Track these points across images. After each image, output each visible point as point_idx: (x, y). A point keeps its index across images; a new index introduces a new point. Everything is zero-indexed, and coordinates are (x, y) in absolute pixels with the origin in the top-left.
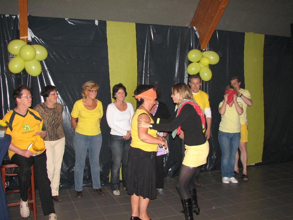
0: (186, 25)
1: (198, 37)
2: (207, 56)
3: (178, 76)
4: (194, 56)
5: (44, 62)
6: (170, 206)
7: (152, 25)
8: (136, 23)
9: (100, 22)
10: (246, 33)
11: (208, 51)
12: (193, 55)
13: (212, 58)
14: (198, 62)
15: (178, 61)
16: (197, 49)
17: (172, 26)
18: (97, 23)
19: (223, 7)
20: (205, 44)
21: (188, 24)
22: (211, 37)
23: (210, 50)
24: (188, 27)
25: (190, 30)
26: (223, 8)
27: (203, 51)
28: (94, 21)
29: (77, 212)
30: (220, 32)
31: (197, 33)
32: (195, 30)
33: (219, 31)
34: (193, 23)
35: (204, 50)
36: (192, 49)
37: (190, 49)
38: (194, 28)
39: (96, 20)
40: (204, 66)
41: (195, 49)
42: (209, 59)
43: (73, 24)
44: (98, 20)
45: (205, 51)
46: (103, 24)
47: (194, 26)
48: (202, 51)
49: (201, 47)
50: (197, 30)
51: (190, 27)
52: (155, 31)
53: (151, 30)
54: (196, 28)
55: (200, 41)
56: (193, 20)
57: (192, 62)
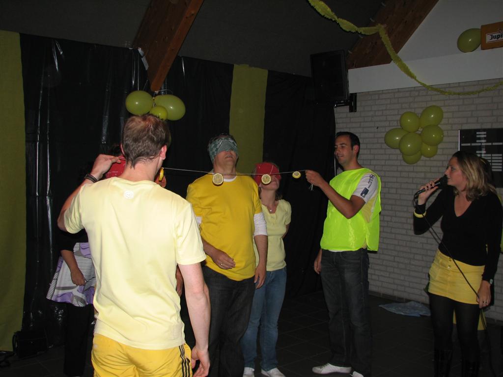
1: (147, 67)
2: (162, 105)
3: (107, 140)
4: (137, 103)
8: (20, 34)
10: (235, 65)
11: (165, 94)
12: (136, 101)
13: (171, 107)
15: (108, 113)
16: (145, 90)
17: (97, 45)
19: (193, 12)
20: (158, 81)
21: (128, 43)
22: (169, 68)
23: (169, 93)
24: (128, 49)
25: (131, 53)
26: (193, 14)
27: (156, 95)
30: (190, 62)
31: (144, 60)
32: (142, 55)
33: (186, 58)
34: (138, 42)
35: (157, 92)
36: (135, 89)
37: (132, 89)
38: (140, 50)
41: (140, 90)
42: (165, 108)
45: (160, 94)
47: (140, 47)
48: (153, 95)
49: (152, 87)
50: (144, 55)
51: (130, 48)
52: (61, 53)
53: (54, 50)
54: (142, 50)
55: (149, 75)
56: (139, 36)
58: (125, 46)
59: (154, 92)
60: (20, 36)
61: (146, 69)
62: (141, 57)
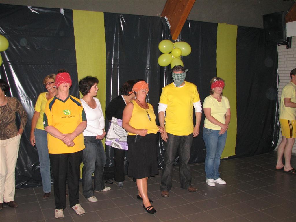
0: (158, 15)
1: (170, 27)
2: (179, 47)
3: (149, 67)
4: (165, 47)
5: (5, 53)
6: (140, 203)
7: (121, 14)
8: (104, 13)
9: (66, 11)
10: (219, 24)
11: (180, 41)
12: (164, 46)
13: (184, 49)
14: (170, 53)
15: (149, 52)
16: (169, 40)
17: (143, 16)
18: (62, 11)
20: (176, 35)
21: (159, 14)
22: (182, 27)
23: (182, 41)
24: (159, 17)
25: (161, 19)
27: (175, 42)
28: (59, 10)
29: (42, 212)
31: (168, 23)
33: (192, 22)
34: (164, 13)
35: (175, 40)
36: (164, 39)
37: (162, 39)
38: (166, 17)
39: (62, 8)
40: (176, 57)
41: (166, 39)
42: (180, 49)
43: (36, 12)
44: (64, 9)
45: (177, 41)
46: (69, 13)
47: (166, 16)
48: (173, 42)
49: (173, 38)
50: (168, 20)
51: (161, 17)
52: (125, 21)
53: (121, 19)
54: (167, 17)
55: (171, 31)
56: (165, 10)
57: (163, 53)
58: (158, 16)
59: (174, 41)
61: (170, 28)
62: (166, 21)
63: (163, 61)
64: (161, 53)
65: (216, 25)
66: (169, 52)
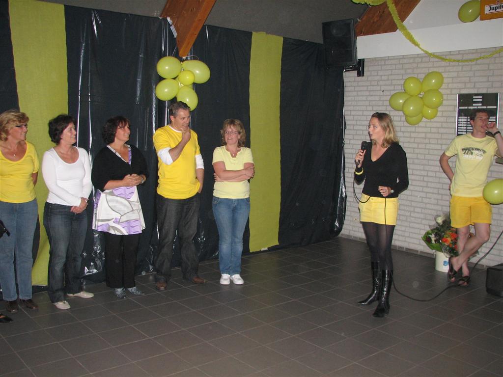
0: (155, 14)
1: (175, 35)
2: (190, 69)
3: (140, 101)
4: (167, 68)
7: (94, 10)
8: (65, 5)
10: (254, 33)
11: (191, 59)
12: (166, 66)
13: (197, 72)
14: (174, 79)
15: (140, 76)
16: (173, 56)
17: (130, 14)
20: (185, 49)
21: (157, 12)
22: (196, 36)
23: (195, 59)
24: (158, 18)
25: (161, 22)
27: (184, 61)
30: (213, 29)
31: (173, 28)
32: (171, 24)
33: (210, 28)
34: (166, 12)
35: (184, 58)
36: (165, 56)
37: (162, 55)
38: (169, 19)
40: (185, 85)
41: (169, 55)
42: (193, 73)
45: (187, 59)
47: (169, 16)
48: (181, 60)
49: (181, 53)
50: (173, 24)
51: (160, 18)
52: (100, 22)
53: (93, 19)
54: (171, 19)
55: (177, 42)
56: (167, 6)
57: (164, 79)
58: (155, 16)
59: (182, 58)
60: (65, 7)
61: (175, 37)
62: (170, 25)
63: (164, 92)
64: (161, 79)
65: (249, 35)
66: (174, 77)
